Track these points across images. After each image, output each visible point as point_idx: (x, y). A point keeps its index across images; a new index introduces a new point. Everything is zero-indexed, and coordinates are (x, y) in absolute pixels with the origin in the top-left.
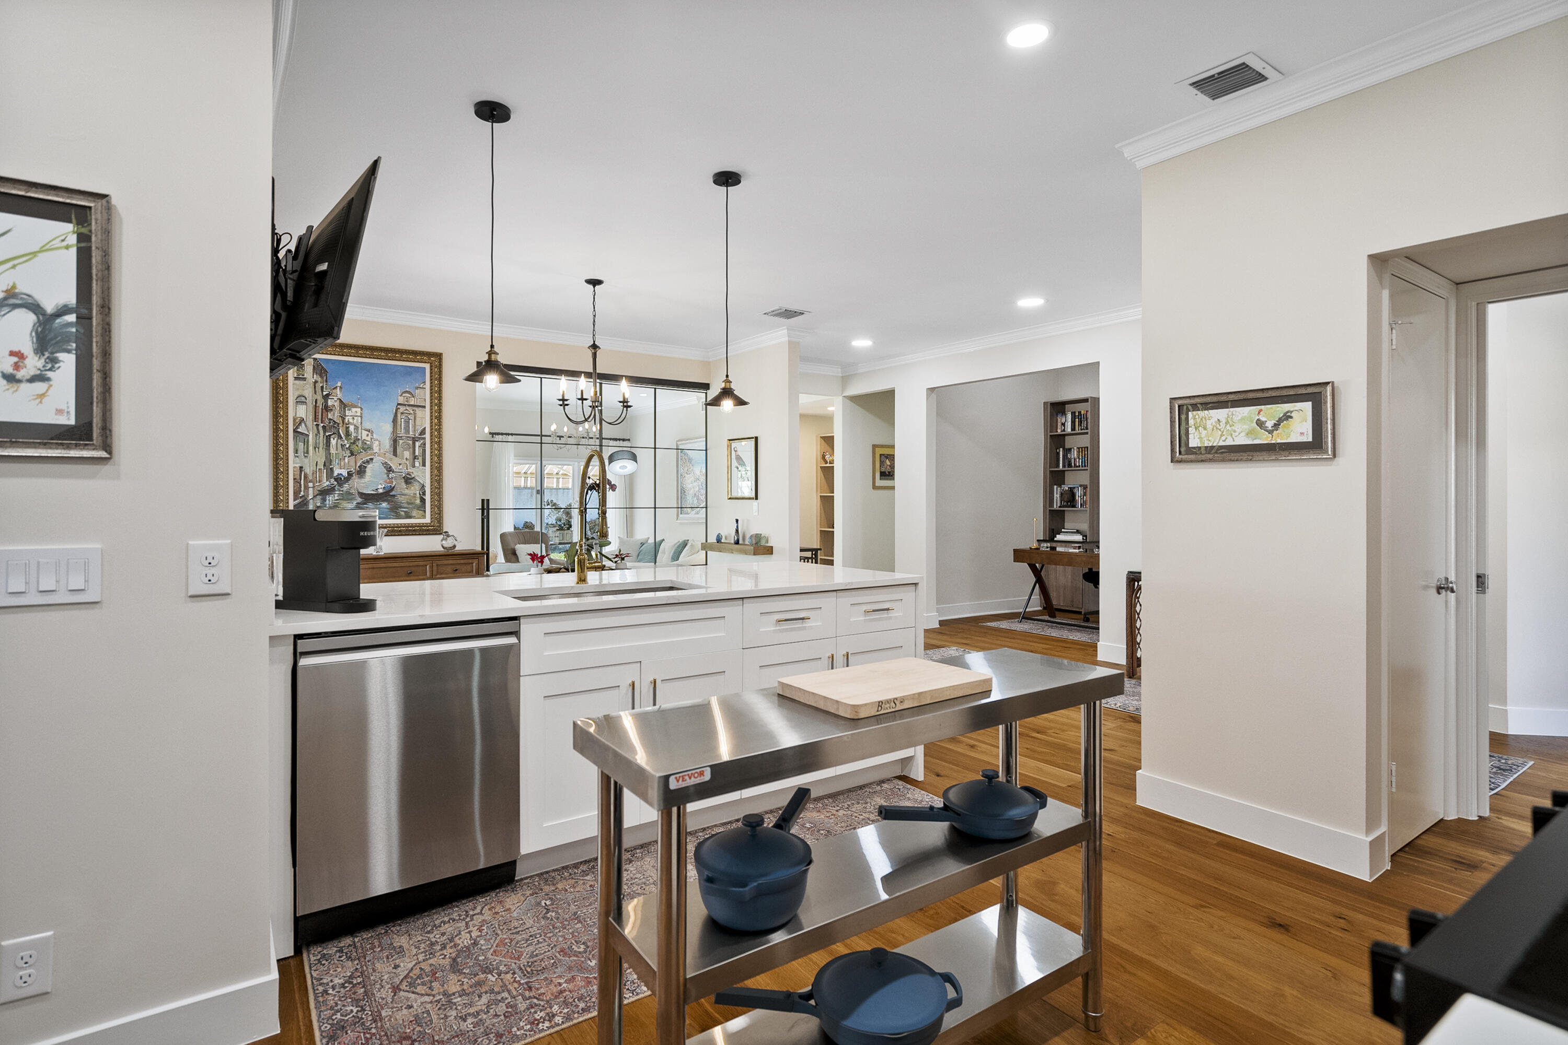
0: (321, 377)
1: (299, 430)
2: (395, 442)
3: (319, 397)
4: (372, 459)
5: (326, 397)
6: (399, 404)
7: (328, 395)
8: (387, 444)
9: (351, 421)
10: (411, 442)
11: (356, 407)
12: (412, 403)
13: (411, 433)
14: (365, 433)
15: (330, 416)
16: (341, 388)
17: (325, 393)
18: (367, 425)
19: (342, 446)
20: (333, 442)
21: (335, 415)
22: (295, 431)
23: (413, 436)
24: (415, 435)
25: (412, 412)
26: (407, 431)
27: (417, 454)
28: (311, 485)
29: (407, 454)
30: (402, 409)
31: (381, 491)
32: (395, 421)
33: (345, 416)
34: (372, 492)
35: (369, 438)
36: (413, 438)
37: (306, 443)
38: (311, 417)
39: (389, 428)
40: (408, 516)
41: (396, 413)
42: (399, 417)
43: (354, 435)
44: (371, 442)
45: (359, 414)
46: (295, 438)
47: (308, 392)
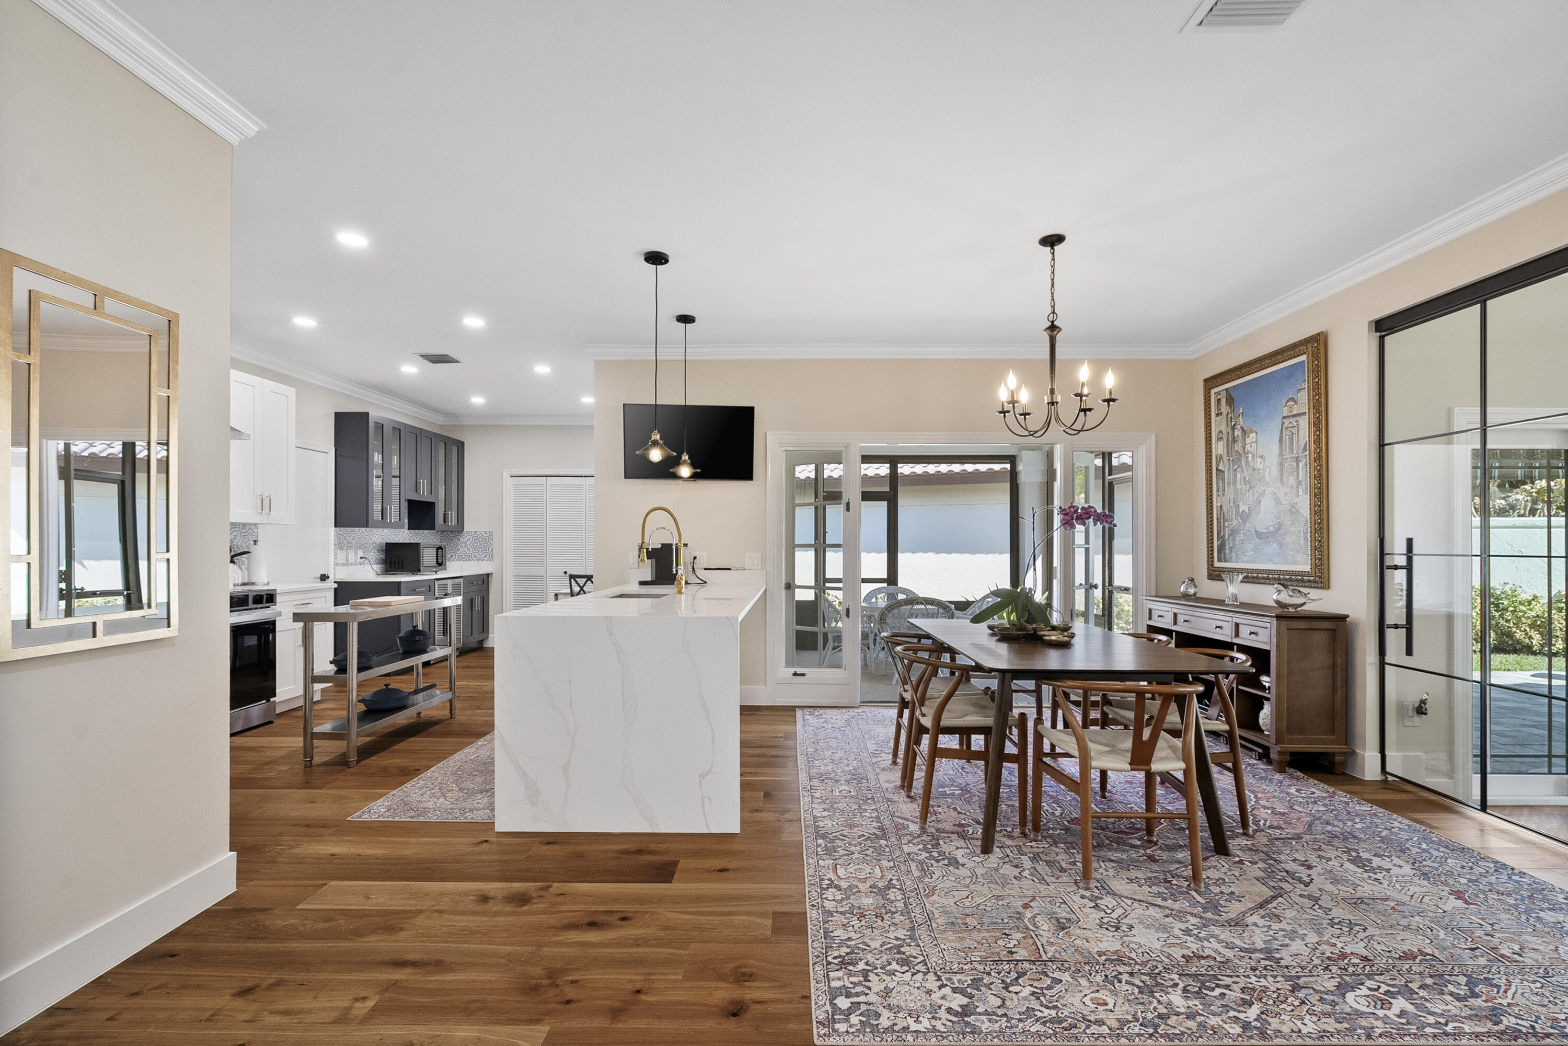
0: (1231, 407)
1: (1219, 468)
2: (1281, 465)
3: (1229, 429)
4: (1264, 491)
5: (1233, 428)
6: (1284, 418)
7: (1235, 425)
8: (1275, 471)
9: (1249, 449)
10: (1294, 464)
11: (1252, 432)
12: (1295, 412)
13: (1295, 452)
14: (1259, 460)
15: (1236, 449)
16: (1242, 413)
17: (1233, 423)
18: (1260, 452)
19: (1244, 478)
20: (1239, 475)
21: (1238, 447)
22: (1217, 470)
23: (1297, 455)
24: (1298, 454)
25: (1295, 424)
26: (1291, 450)
27: (1300, 478)
28: (1226, 523)
29: (1292, 480)
30: (1287, 422)
31: (1271, 528)
32: (1281, 440)
33: (1245, 444)
34: (1265, 531)
35: (1261, 467)
36: (1297, 458)
37: (1223, 480)
38: (1226, 452)
39: (1276, 449)
40: (1295, 563)
41: (1282, 430)
42: (1284, 435)
43: (1251, 464)
44: (1264, 471)
45: (1254, 440)
46: (1217, 475)
47: (1223, 428)
